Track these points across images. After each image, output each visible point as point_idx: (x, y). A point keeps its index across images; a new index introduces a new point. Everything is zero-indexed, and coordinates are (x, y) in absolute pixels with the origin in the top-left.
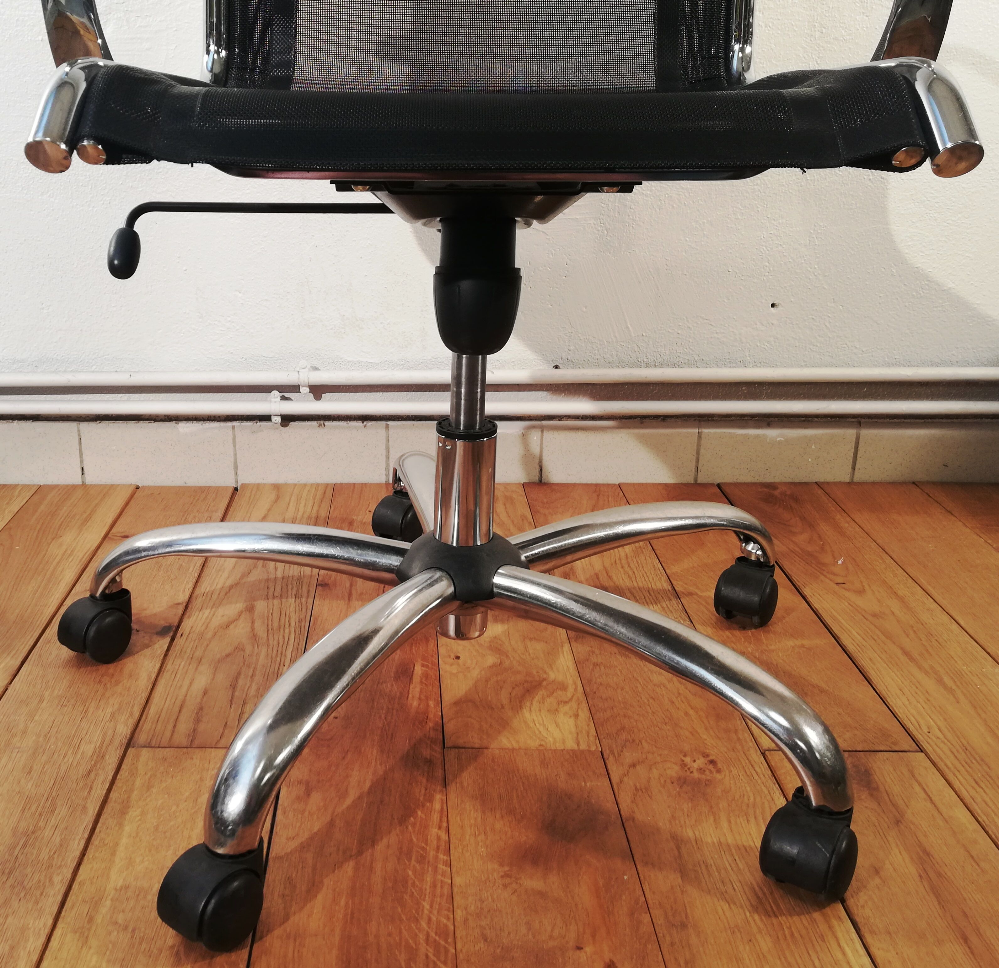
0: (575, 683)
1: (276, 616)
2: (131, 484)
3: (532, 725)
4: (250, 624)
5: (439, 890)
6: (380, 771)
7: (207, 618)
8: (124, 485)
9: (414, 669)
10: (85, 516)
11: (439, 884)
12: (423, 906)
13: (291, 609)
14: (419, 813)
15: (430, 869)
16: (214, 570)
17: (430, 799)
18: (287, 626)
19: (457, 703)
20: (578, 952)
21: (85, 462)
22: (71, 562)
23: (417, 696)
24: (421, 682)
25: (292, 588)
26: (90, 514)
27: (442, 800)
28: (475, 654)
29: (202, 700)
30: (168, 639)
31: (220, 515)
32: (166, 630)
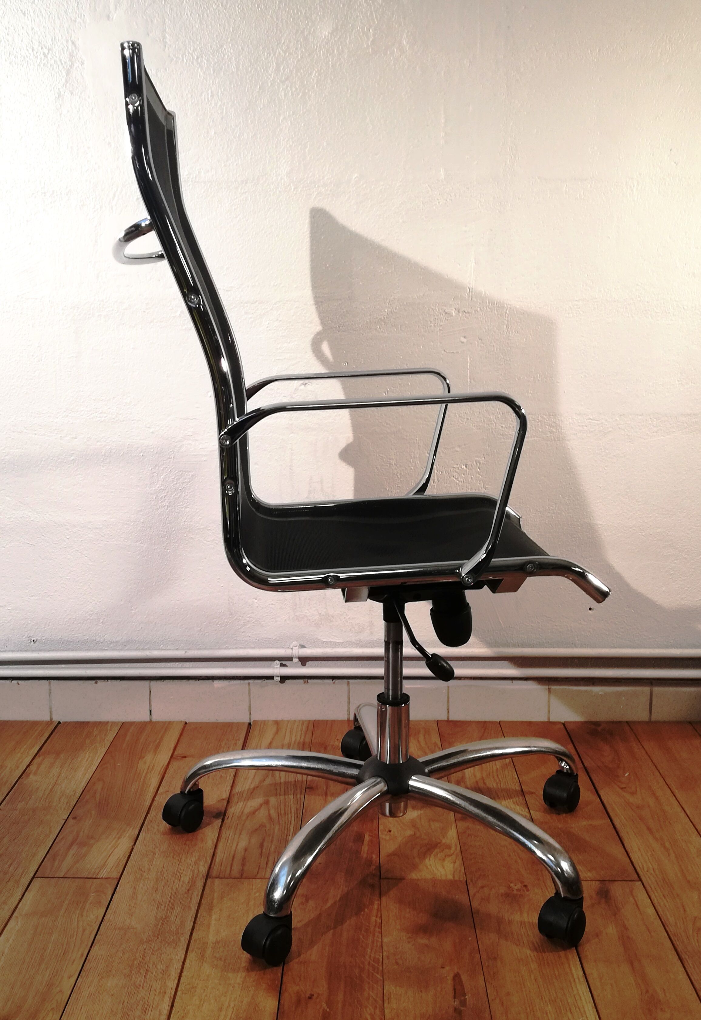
0: (456, 845)
1: (282, 807)
2: (182, 721)
3: (429, 867)
4: (267, 811)
6: (346, 890)
7: (242, 807)
8: (177, 722)
9: (364, 837)
10: (156, 743)
11: (376, 941)
12: (367, 950)
13: (291, 803)
14: (366, 910)
15: (371, 935)
16: (242, 779)
17: (372, 904)
18: (289, 812)
19: (389, 855)
20: (442, 969)
21: (152, 707)
22: (154, 773)
23: (366, 852)
24: (368, 845)
25: (291, 790)
26: (160, 741)
27: (378, 904)
28: (400, 829)
29: (245, 854)
30: (221, 820)
31: (241, 742)
32: (219, 815)
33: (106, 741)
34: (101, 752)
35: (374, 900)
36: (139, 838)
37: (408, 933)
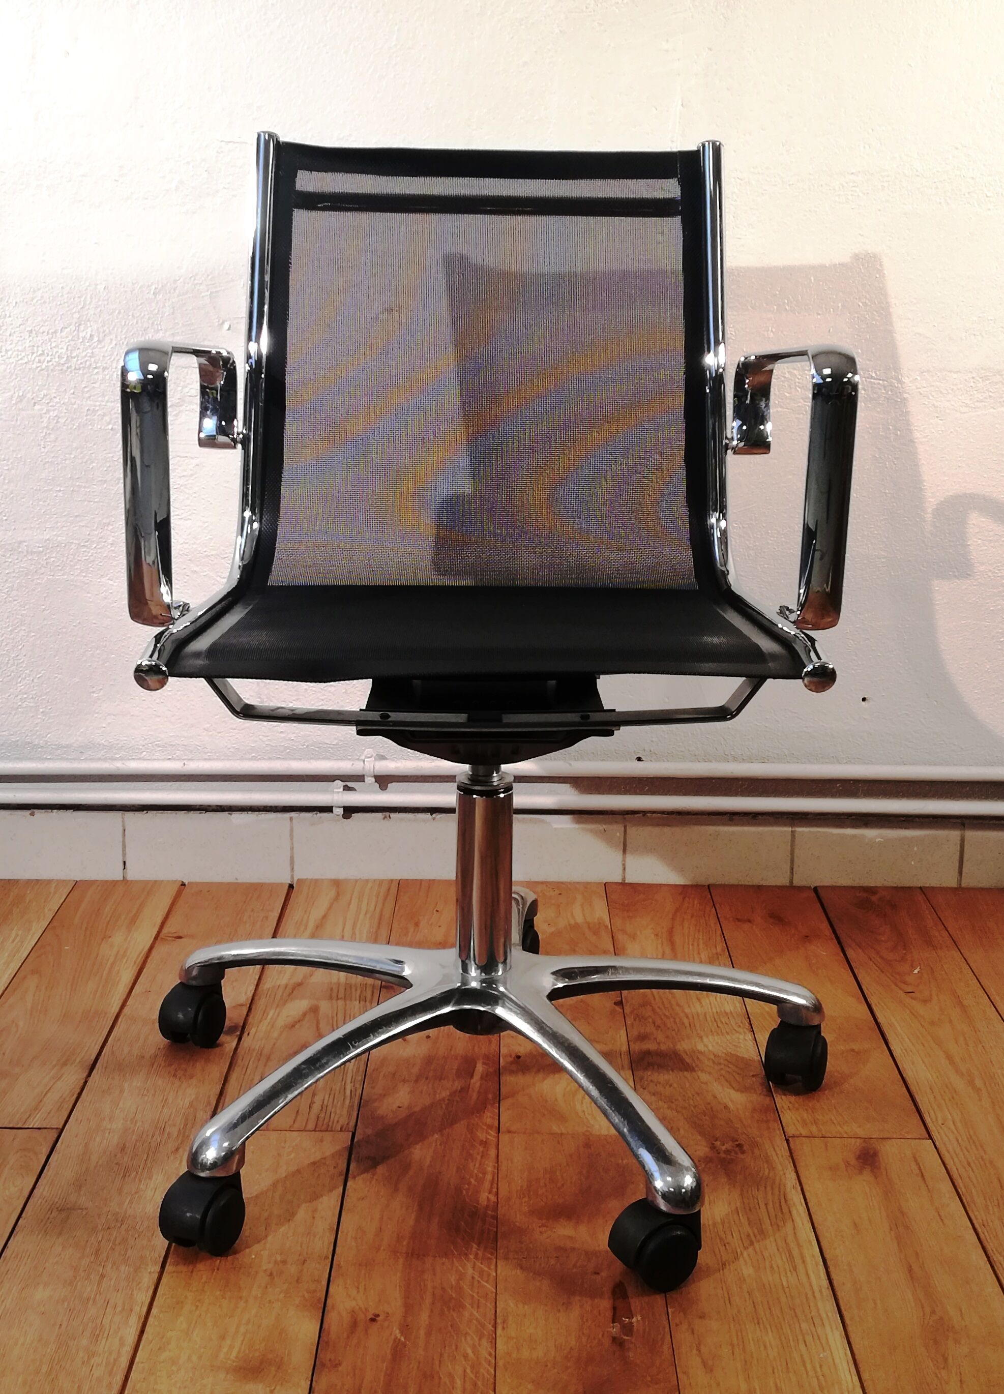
2: (176, 881)
4: (315, 1024)
5: (485, 1236)
7: (272, 1017)
8: (168, 881)
9: (475, 1067)
10: (131, 914)
11: (486, 1232)
12: (472, 1246)
14: (473, 1181)
15: (479, 1221)
17: (484, 1172)
20: (595, 1275)
21: (127, 856)
22: (126, 962)
23: (477, 1089)
24: (481, 1078)
25: (356, 990)
30: (236, 1038)
31: (276, 914)
32: (232, 1030)
33: (46, 910)
34: (37, 929)
35: (487, 1165)
36: (97, 1066)
37: (540, 1219)
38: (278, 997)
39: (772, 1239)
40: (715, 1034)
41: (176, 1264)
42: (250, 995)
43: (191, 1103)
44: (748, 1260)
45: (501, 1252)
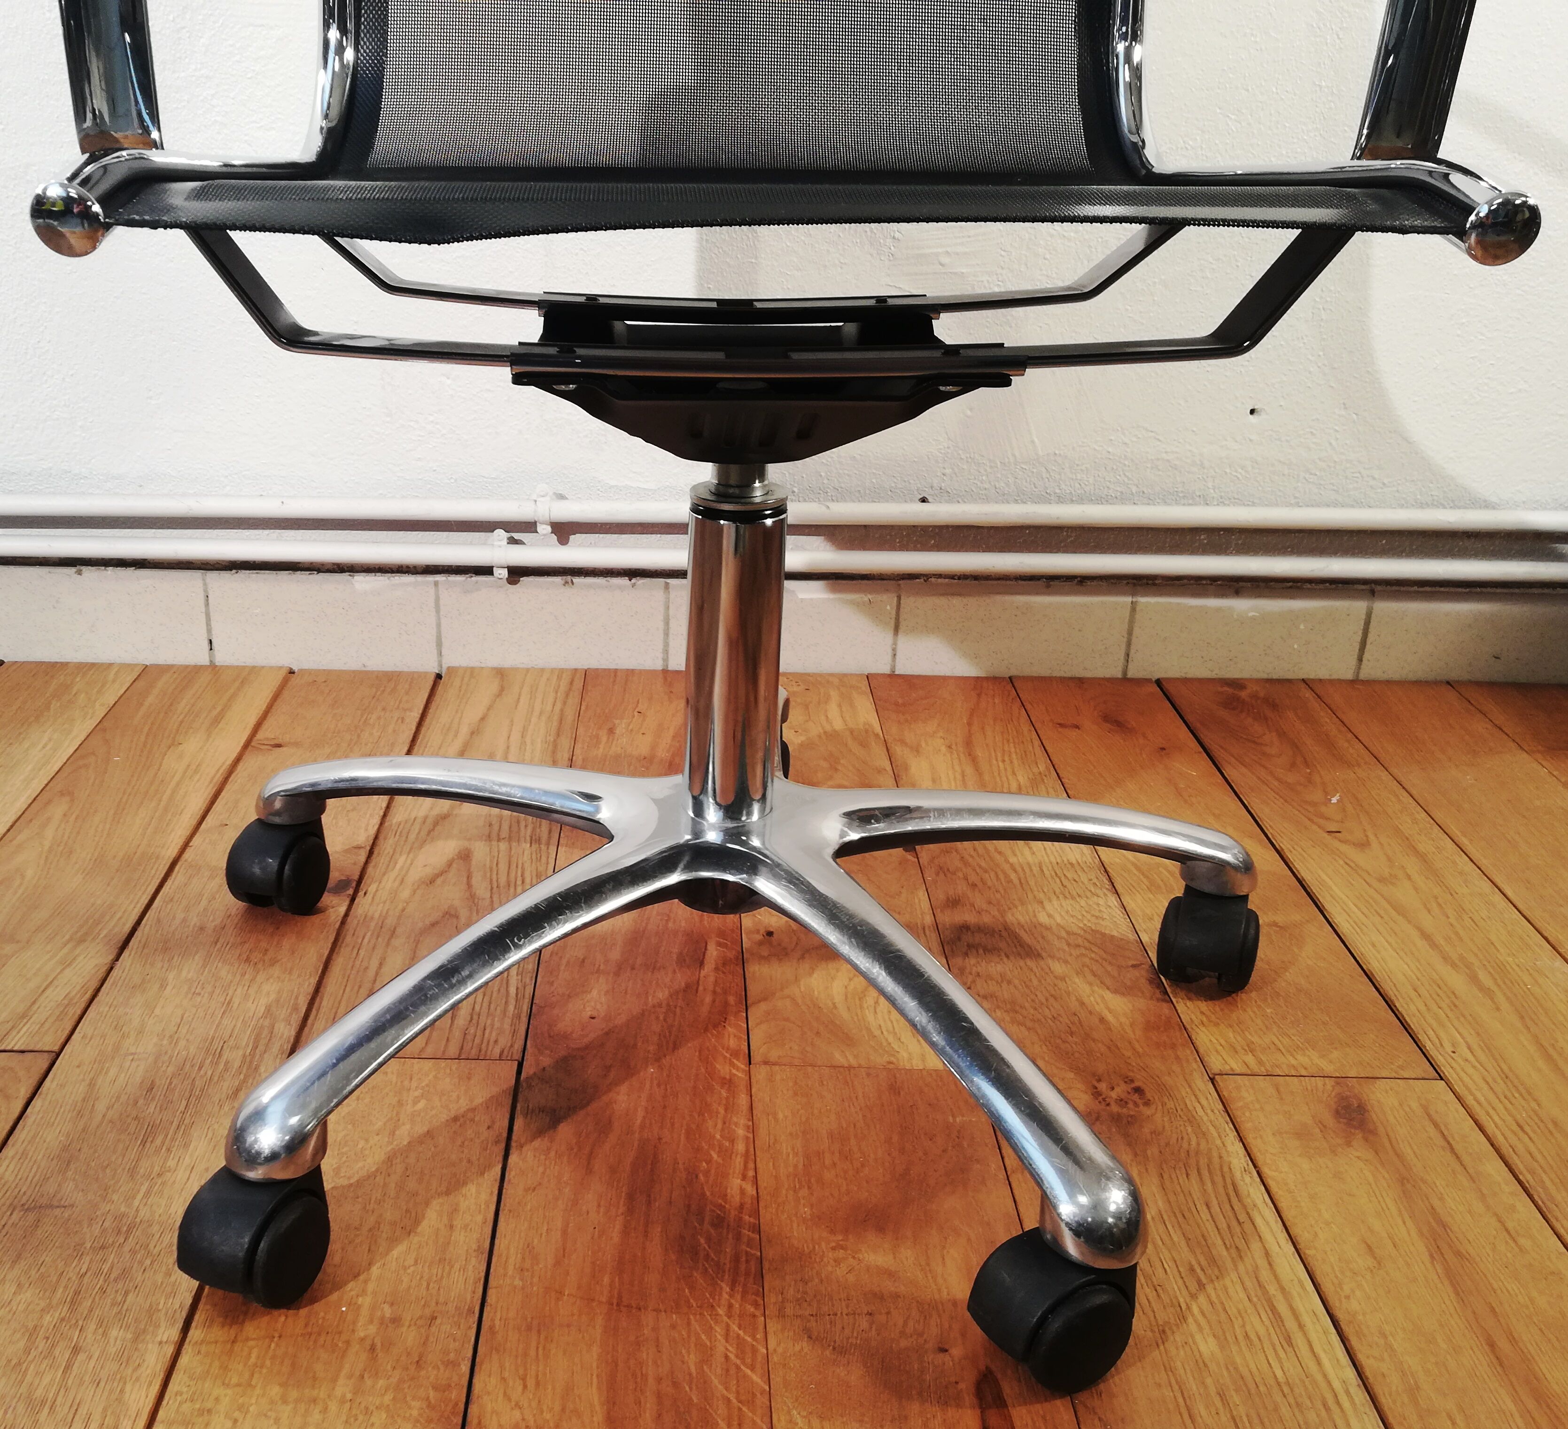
1: (503, 867)
2: (282, 667)
4: (465, 879)
5: (743, 1267)
7: (402, 867)
8: (271, 668)
9: (706, 949)
10: (215, 713)
11: (744, 1259)
12: (721, 1288)
13: (525, 858)
15: (730, 1236)
18: (519, 882)
20: (942, 1355)
21: (213, 633)
22: (198, 781)
23: (711, 987)
24: (717, 968)
26: (222, 710)
27: (747, 1138)
30: (347, 898)
31: (416, 715)
32: (342, 886)
33: (97, 704)
34: (82, 728)
35: (736, 1124)
36: (131, 944)
37: (832, 1232)
38: (412, 837)
39: (1234, 1276)
40: (1061, 896)
41: (209, 1323)
42: (372, 831)
43: (268, 1009)
44: (1203, 1321)
45: (772, 1299)
